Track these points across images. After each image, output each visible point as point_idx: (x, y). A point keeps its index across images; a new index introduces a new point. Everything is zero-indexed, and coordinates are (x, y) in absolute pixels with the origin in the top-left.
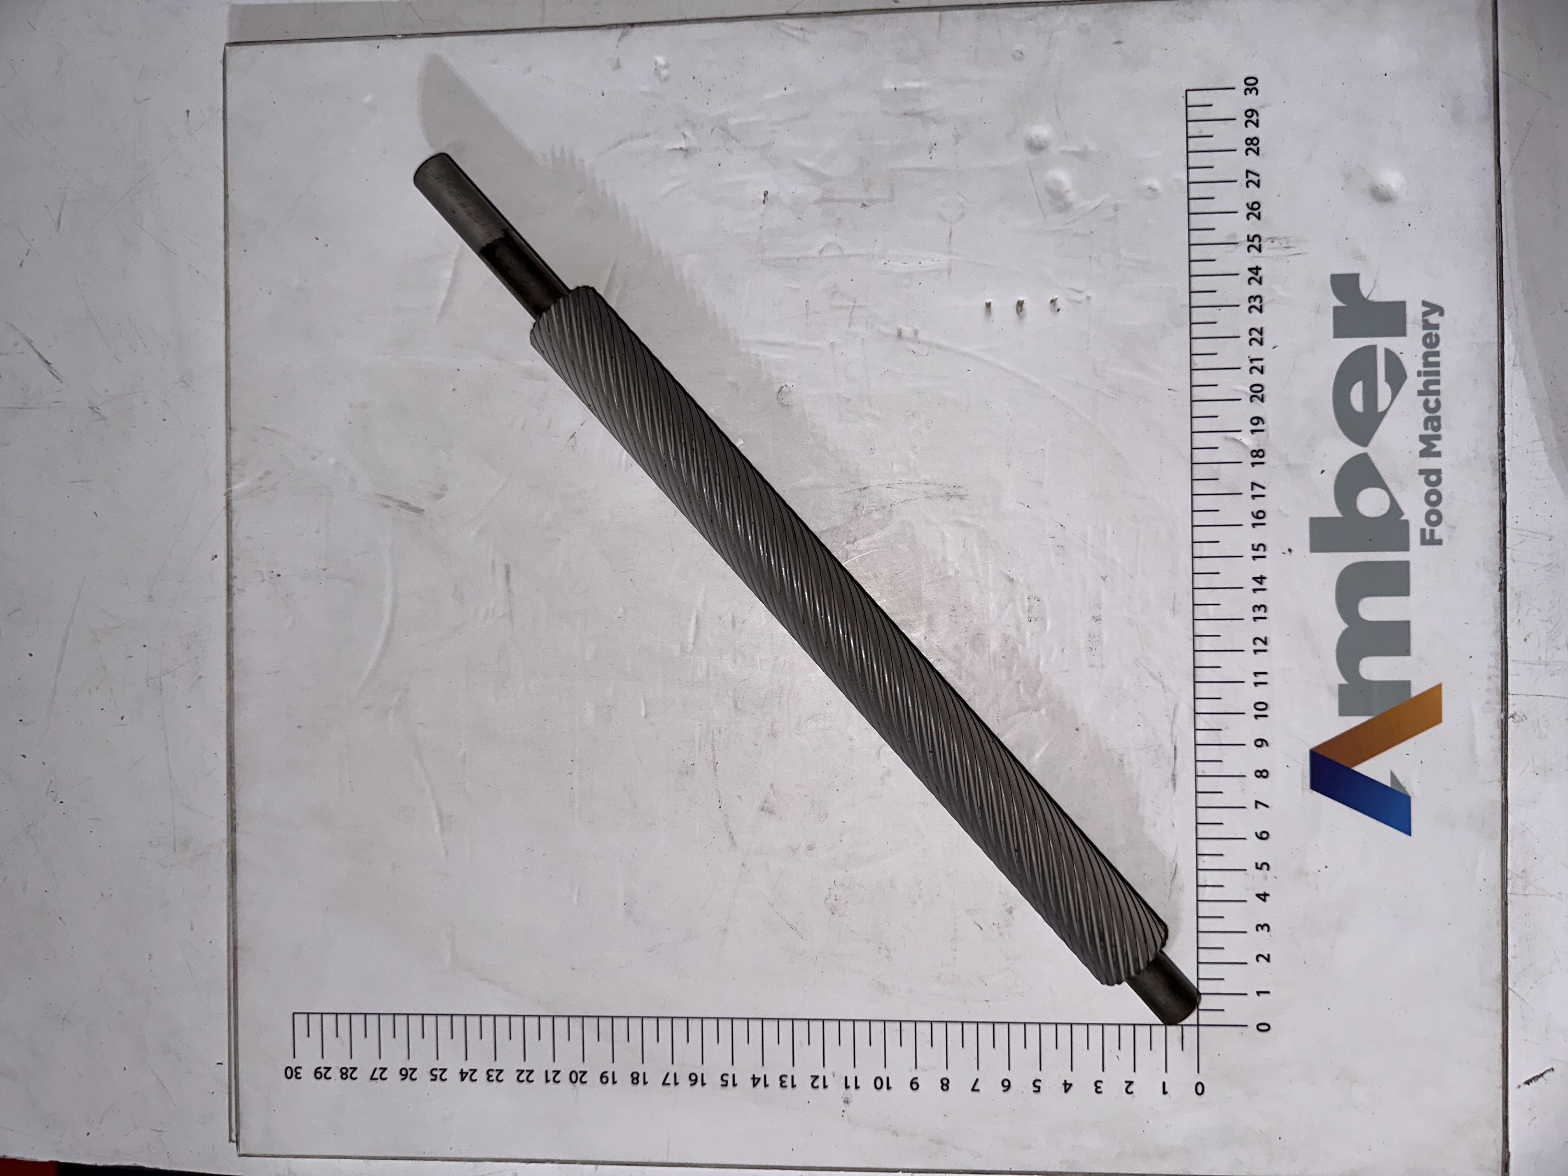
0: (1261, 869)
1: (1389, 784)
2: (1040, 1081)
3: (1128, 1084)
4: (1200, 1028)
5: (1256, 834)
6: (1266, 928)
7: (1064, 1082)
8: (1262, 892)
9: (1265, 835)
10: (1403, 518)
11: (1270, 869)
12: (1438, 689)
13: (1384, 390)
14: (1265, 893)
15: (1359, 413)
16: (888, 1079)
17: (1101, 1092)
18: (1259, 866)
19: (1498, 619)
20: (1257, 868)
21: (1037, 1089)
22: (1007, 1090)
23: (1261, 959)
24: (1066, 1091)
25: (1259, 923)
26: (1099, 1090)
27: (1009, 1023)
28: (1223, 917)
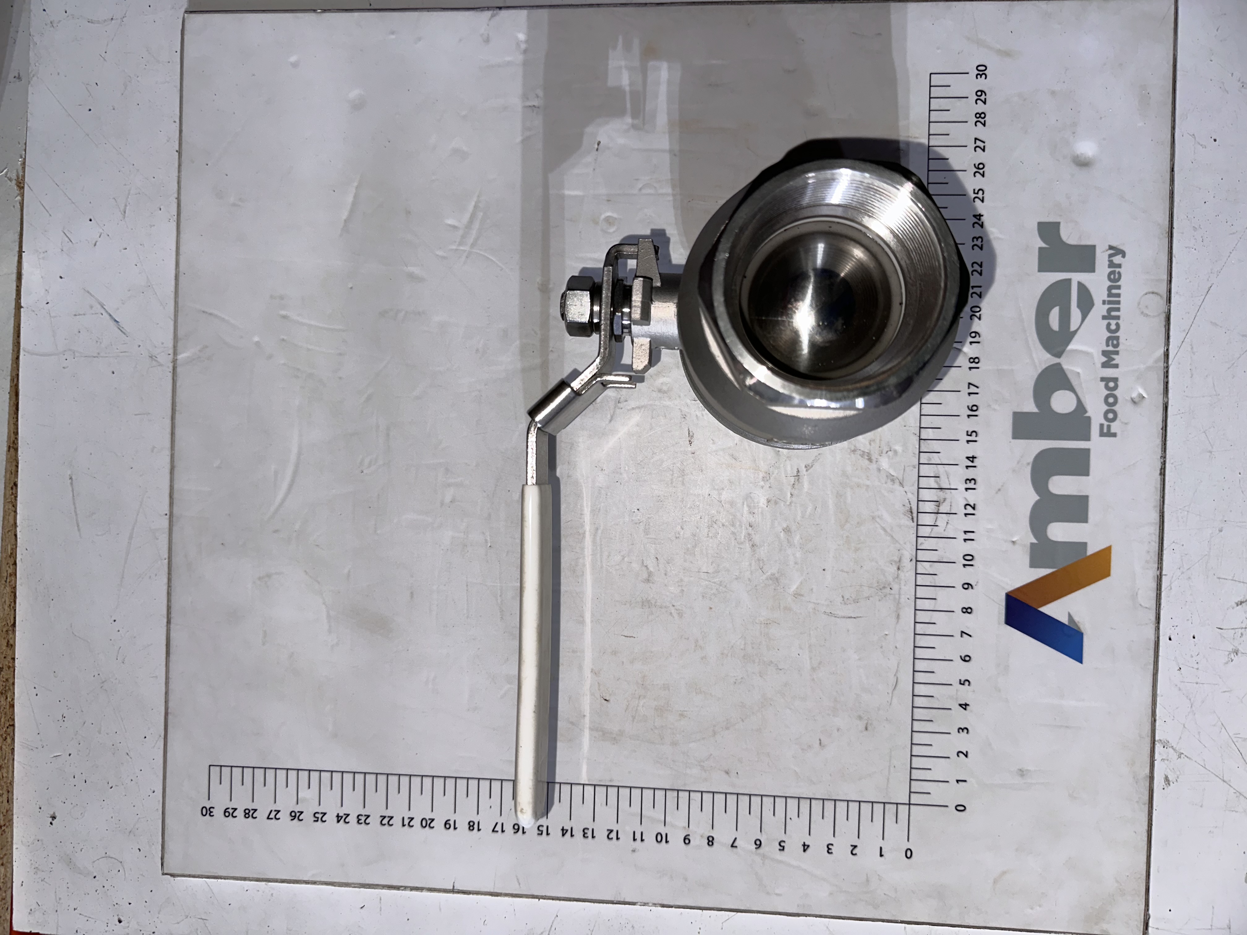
0: (963, 684)
1: (1067, 623)
2: (784, 842)
3: (853, 847)
4: (911, 806)
5: (961, 657)
6: (965, 731)
8: (963, 703)
9: (967, 659)
10: (1087, 415)
11: (970, 684)
12: (1108, 549)
13: (1076, 314)
14: (966, 703)
15: (1056, 332)
16: (666, 834)
17: (832, 853)
18: (962, 682)
19: (1158, 497)
21: (782, 848)
22: (759, 848)
23: (961, 755)
24: (804, 851)
25: (961, 727)
26: (830, 851)
27: (762, 796)
28: (932, 721)
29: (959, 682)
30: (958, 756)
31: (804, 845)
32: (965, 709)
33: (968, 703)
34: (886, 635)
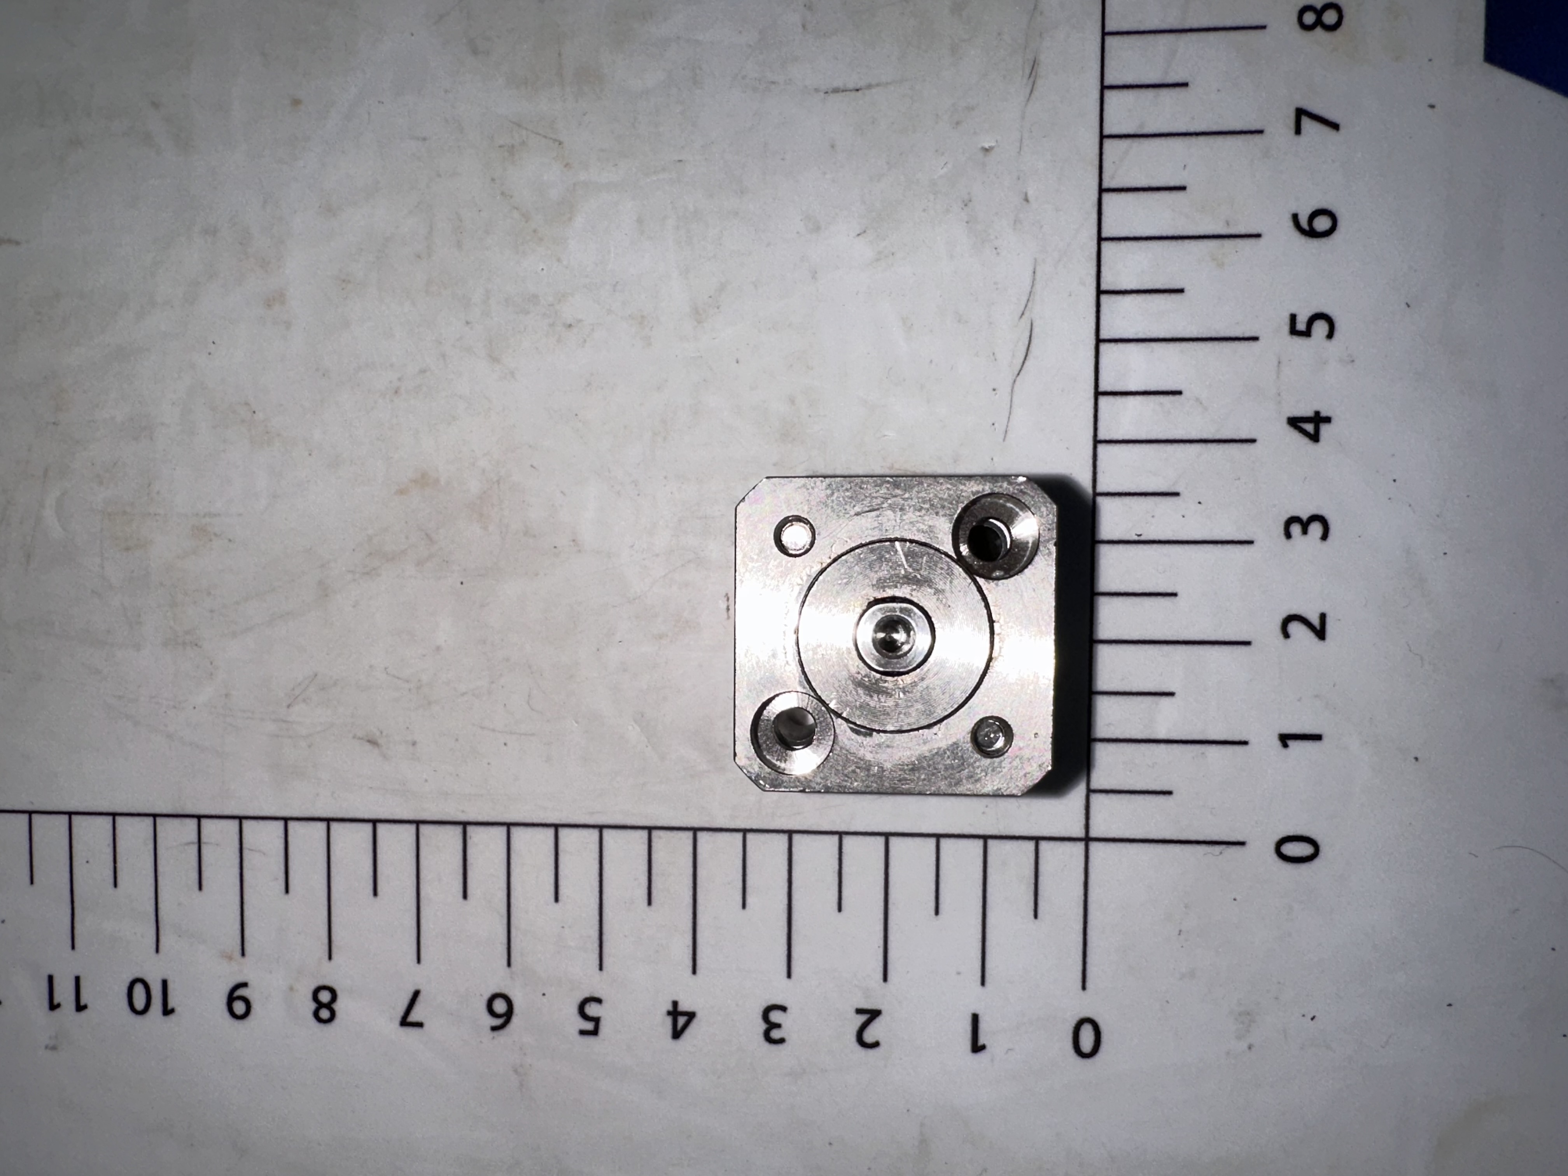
0: (1307, 333)
2: (599, 1001)
3: (863, 1018)
4: (1093, 846)
5: (1295, 217)
6: (1316, 529)
7: (670, 1008)
8: (1310, 413)
9: (1322, 224)
11: (1337, 334)
14: (1317, 413)
16: (165, 983)
17: (782, 1041)
18: (1301, 326)
20: (1294, 331)
21: (589, 1026)
22: (503, 1026)
23: (1295, 628)
24: (677, 1034)
25: (1294, 514)
26: (775, 1034)
28: (1176, 494)
29: (1286, 328)
30: (1286, 635)
31: (675, 1012)
32: (1315, 438)
33: (1324, 414)
34: (986, 150)
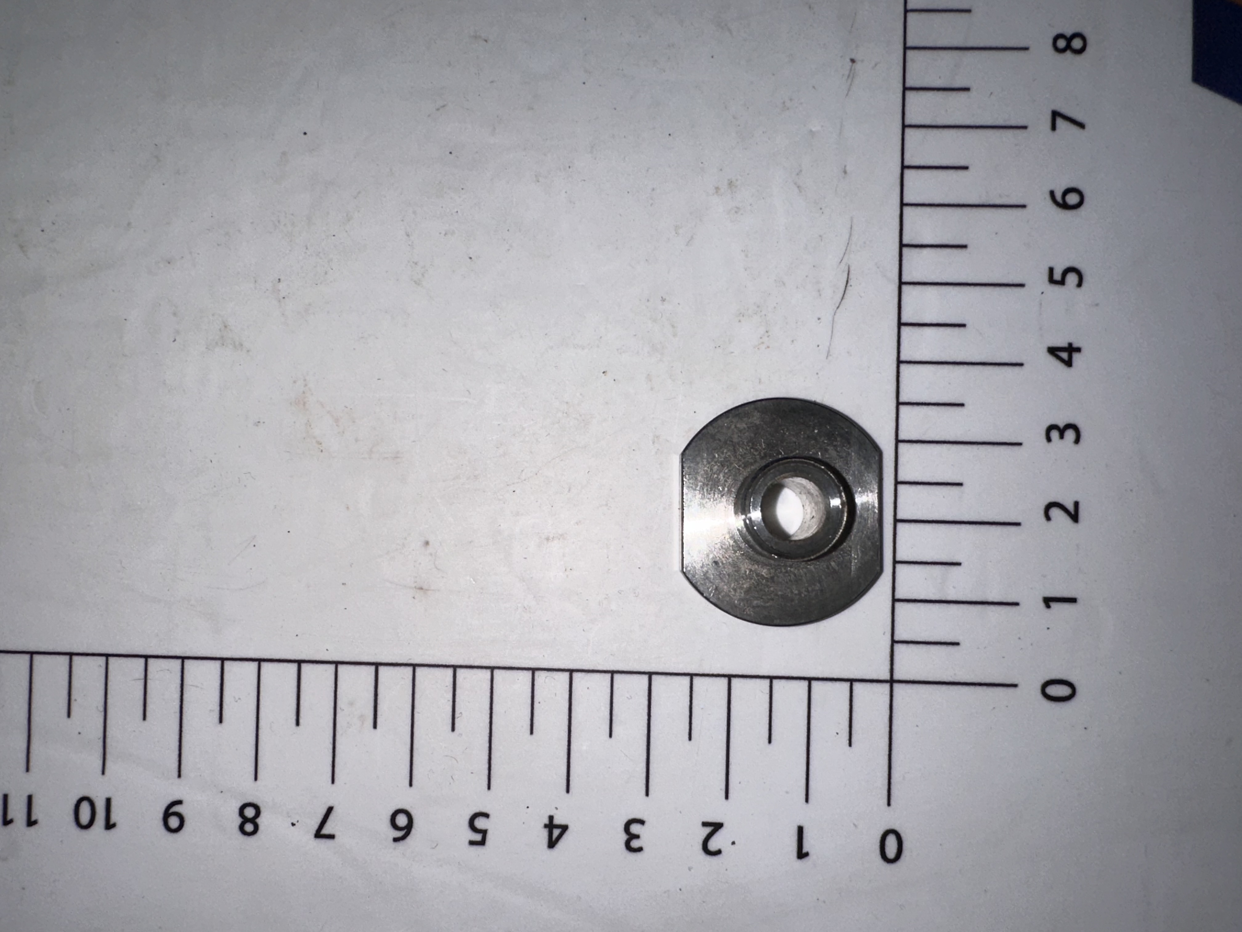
0: (1062, 282)
2: (486, 815)
3: (708, 830)
4: (896, 686)
5: (1052, 194)
6: (1070, 435)
7: (546, 821)
8: (1064, 344)
9: (1072, 199)
11: (1085, 284)
14: (1070, 345)
16: (108, 801)
17: (640, 849)
18: (1057, 276)
20: (1052, 280)
21: (478, 837)
22: (403, 838)
23: (1055, 512)
24: (552, 844)
25: (1054, 423)
26: (635, 844)
27: (414, 666)
28: (962, 405)
29: (1046, 278)
30: (1048, 518)
31: (550, 825)
32: (1069, 363)
33: (1075, 345)
34: (814, 133)
